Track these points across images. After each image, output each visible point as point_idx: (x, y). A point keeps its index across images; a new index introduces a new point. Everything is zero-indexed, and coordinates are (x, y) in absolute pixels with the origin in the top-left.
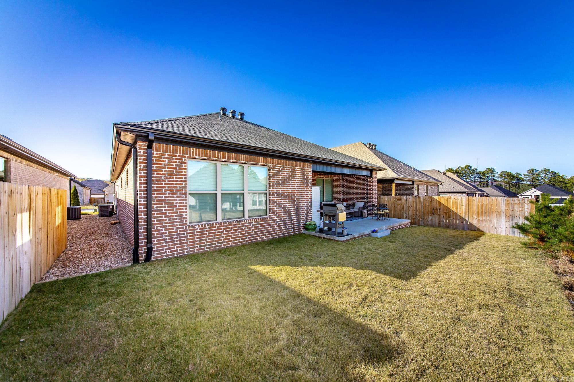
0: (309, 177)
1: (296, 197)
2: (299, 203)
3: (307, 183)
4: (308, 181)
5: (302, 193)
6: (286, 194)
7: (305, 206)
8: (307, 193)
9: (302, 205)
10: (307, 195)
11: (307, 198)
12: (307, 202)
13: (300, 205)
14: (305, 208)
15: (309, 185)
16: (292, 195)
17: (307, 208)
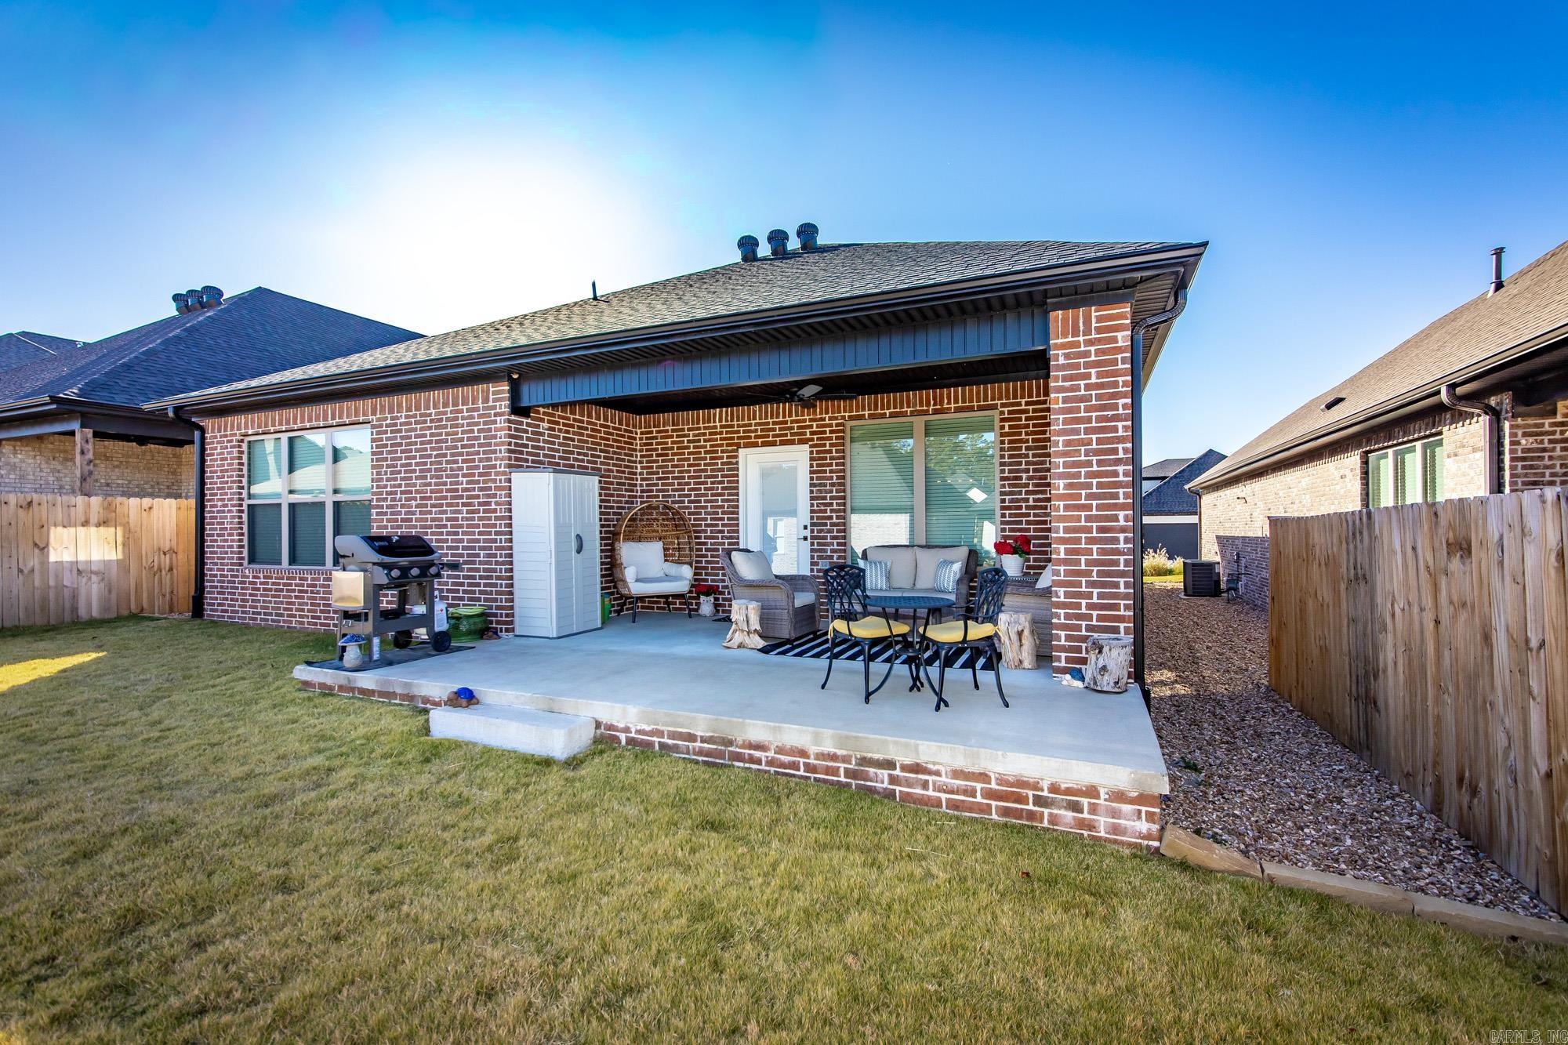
0: (495, 437)
1: (445, 512)
2: (457, 533)
3: (489, 459)
4: (495, 452)
5: (469, 497)
6: (413, 503)
7: (481, 548)
8: (489, 496)
9: (469, 541)
10: (489, 504)
11: (490, 519)
12: (490, 533)
13: (462, 541)
14: (478, 555)
15: (494, 467)
16: (433, 506)
17: (489, 556)
